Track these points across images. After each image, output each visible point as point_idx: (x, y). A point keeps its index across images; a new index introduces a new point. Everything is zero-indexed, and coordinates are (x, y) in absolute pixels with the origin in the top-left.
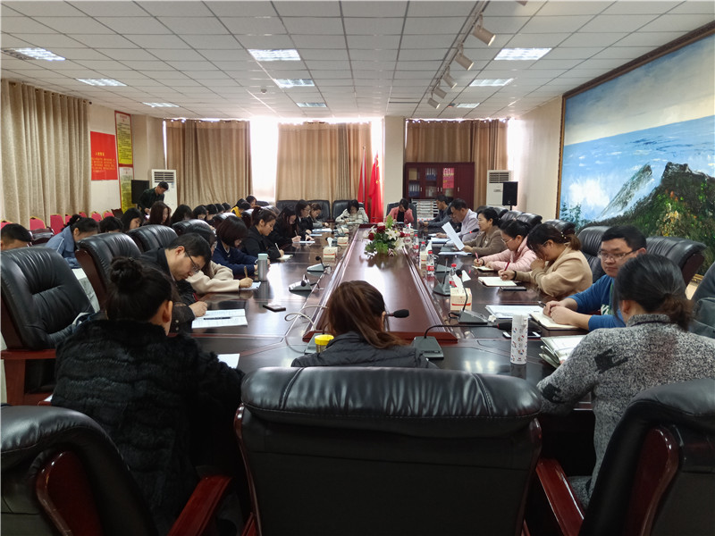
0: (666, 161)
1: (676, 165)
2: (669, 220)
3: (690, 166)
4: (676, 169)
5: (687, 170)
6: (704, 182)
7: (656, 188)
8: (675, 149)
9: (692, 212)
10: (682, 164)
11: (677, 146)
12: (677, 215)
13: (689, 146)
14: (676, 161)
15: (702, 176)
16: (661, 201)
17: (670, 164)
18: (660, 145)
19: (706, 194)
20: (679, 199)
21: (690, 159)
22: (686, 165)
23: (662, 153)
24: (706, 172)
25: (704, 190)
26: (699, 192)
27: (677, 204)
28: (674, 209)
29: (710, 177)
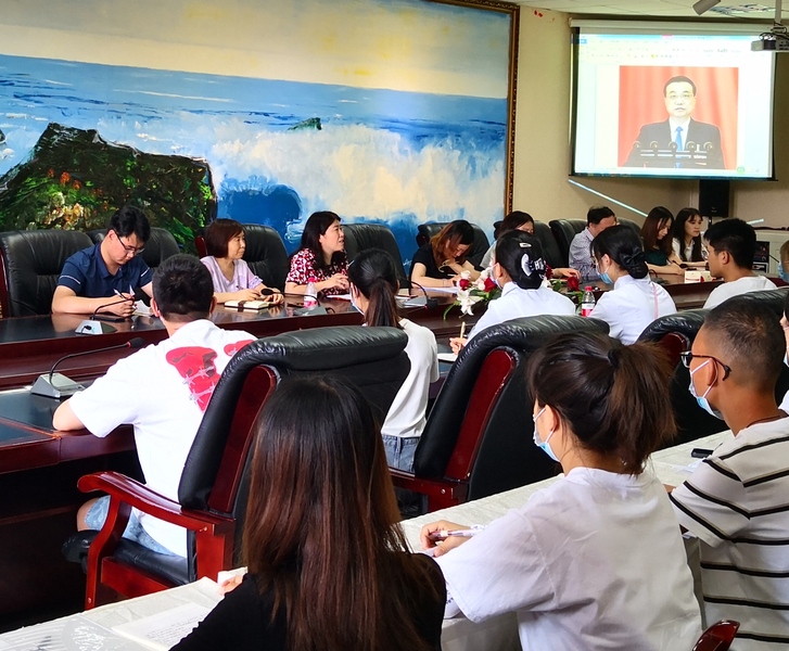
0: (43, 122)
1: (71, 130)
2: (62, 221)
3: (100, 133)
4: (71, 137)
5: (96, 140)
6: (132, 159)
7: (19, 166)
8: (64, 103)
9: (111, 203)
10: (86, 128)
11: (69, 98)
12: (80, 210)
13: (97, 102)
14: (68, 122)
15: (126, 152)
16: (38, 189)
17: (56, 126)
18: (24, 91)
19: (136, 176)
20: (83, 185)
22: (93, 132)
23: (32, 105)
24: (133, 145)
25: (133, 169)
26: (125, 174)
27: (79, 192)
28: (72, 200)
29: (142, 153)
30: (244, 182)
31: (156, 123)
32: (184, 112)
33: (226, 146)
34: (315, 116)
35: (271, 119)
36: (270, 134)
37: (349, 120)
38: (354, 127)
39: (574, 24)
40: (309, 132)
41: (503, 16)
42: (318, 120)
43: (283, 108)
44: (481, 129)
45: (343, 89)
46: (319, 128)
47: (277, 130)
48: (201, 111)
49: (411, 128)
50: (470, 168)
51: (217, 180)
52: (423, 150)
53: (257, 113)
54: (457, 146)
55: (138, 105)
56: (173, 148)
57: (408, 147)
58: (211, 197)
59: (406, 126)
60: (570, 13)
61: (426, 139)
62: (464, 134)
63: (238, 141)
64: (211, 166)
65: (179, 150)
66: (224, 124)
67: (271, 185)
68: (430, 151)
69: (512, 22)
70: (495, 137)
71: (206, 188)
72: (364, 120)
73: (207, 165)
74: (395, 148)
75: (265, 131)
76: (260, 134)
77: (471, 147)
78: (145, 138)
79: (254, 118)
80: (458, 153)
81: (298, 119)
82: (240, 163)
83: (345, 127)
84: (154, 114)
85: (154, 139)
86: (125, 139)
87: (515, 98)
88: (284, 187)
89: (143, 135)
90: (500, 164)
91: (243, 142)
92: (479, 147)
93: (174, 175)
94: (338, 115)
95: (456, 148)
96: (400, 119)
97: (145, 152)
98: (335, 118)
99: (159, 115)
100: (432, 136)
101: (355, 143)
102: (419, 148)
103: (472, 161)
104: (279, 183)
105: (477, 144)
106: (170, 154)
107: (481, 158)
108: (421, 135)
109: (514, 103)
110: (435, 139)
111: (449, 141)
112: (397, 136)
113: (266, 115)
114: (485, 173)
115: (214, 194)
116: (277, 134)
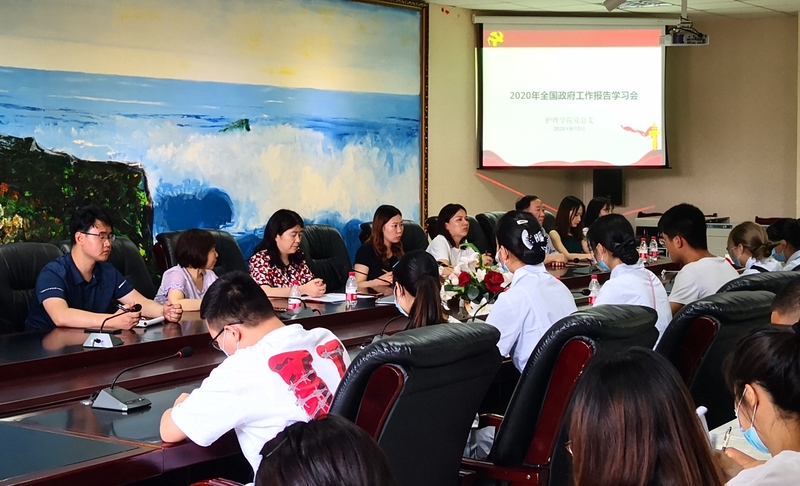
1: (9, 138)
2: (2, 234)
3: (37, 140)
4: (9, 146)
5: (33, 148)
6: (69, 167)
9: (50, 213)
10: (23, 136)
12: (19, 221)
13: (34, 109)
15: (64, 159)
19: (73, 185)
20: (21, 195)
21: (38, 130)
22: (30, 140)
24: (70, 152)
25: (70, 177)
26: (63, 182)
27: (17, 204)
28: (11, 212)
29: (79, 160)
30: (178, 187)
31: (91, 129)
32: (118, 117)
33: (161, 150)
34: (244, 117)
35: (202, 121)
36: (202, 137)
37: (275, 120)
38: (280, 127)
39: (478, 20)
40: (238, 133)
41: (414, 14)
42: (247, 121)
43: (213, 110)
44: (397, 125)
45: (268, 90)
46: (248, 129)
47: (208, 133)
48: (135, 116)
49: (334, 127)
50: (389, 165)
51: (152, 185)
52: (345, 148)
53: (189, 116)
54: (376, 143)
55: (74, 111)
56: (109, 153)
57: (331, 147)
58: (147, 203)
59: (329, 125)
60: (473, 10)
61: (347, 137)
62: (382, 131)
63: (171, 145)
64: (146, 171)
65: (115, 156)
66: (157, 127)
67: (204, 188)
68: (351, 149)
69: (422, 19)
70: (410, 135)
71: (142, 194)
72: (289, 120)
73: (142, 171)
74: (319, 148)
75: (197, 134)
76: (192, 137)
77: (388, 144)
78: (82, 144)
79: (186, 120)
80: (376, 150)
81: (228, 120)
82: (174, 167)
83: (273, 127)
84: (89, 120)
85: (90, 145)
86: (62, 147)
87: (427, 94)
88: (217, 191)
89: (79, 142)
90: (415, 160)
91: (176, 146)
92: (396, 144)
93: (110, 182)
94: (265, 116)
95: (375, 145)
96: (323, 118)
97: (82, 159)
98: (263, 119)
99: (95, 121)
100: (353, 134)
101: (282, 143)
102: (341, 146)
103: (390, 158)
104: (212, 186)
105: (394, 141)
106: (106, 160)
107: (398, 155)
108: (343, 133)
109: (427, 100)
110: (356, 136)
111: (368, 138)
112: (320, 135)
113: (197, 117)
114: (402, 169)
115: (149, 200)
116: (209, 136)
